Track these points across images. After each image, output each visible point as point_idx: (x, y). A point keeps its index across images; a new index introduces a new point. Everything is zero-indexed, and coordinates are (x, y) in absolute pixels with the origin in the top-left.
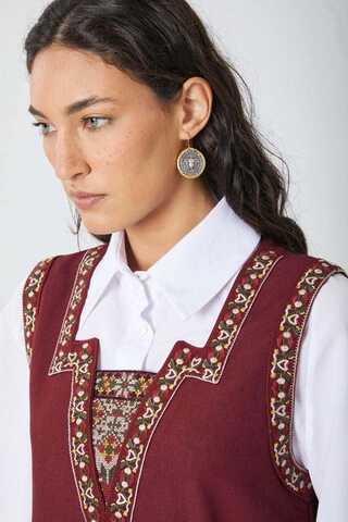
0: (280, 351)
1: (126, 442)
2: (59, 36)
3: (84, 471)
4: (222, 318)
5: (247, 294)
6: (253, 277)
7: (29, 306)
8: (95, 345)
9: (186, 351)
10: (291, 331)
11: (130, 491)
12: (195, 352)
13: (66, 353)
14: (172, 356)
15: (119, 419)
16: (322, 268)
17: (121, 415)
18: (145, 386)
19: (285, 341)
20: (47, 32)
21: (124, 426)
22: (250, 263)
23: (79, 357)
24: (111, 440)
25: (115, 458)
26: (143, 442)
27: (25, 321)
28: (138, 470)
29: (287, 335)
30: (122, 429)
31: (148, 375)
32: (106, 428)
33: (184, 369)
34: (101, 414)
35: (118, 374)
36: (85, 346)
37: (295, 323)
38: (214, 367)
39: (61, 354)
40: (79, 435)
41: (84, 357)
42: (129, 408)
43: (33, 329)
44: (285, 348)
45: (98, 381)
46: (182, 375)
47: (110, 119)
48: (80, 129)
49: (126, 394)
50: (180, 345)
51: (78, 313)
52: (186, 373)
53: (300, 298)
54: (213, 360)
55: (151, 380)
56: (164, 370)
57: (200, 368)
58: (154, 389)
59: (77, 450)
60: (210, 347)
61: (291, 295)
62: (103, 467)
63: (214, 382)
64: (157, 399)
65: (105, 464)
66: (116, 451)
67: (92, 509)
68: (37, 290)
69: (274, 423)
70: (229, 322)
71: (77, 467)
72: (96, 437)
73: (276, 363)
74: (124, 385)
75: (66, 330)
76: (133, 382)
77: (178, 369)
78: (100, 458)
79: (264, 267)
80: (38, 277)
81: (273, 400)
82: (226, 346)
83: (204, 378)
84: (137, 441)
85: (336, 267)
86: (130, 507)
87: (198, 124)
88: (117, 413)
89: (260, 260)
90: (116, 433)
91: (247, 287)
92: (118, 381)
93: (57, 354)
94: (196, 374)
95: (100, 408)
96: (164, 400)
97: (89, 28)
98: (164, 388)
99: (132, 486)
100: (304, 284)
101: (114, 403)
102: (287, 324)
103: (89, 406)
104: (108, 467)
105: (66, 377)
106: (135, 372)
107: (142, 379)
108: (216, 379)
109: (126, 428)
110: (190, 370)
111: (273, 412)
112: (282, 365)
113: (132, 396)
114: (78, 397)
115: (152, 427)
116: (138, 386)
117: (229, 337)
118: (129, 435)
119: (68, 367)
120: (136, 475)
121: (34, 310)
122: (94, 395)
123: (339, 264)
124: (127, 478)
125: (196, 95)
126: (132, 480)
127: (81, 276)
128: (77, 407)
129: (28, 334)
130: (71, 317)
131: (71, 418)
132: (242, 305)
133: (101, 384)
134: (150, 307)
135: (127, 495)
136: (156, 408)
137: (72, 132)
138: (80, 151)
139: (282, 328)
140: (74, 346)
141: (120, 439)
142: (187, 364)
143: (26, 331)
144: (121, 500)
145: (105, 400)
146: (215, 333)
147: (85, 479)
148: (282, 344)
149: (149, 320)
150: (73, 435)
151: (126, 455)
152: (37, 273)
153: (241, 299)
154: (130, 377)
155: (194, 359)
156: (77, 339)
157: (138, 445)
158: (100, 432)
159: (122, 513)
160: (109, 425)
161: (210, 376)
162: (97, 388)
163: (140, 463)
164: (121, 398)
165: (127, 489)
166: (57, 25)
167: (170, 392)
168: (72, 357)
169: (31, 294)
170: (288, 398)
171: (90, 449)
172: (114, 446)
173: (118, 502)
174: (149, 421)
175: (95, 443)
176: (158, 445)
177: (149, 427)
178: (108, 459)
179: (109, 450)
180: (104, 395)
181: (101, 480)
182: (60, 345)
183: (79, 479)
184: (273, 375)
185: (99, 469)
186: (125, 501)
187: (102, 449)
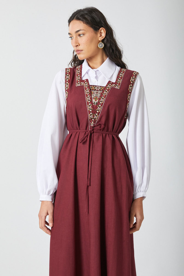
2: (75, 18)
6: (123, 71)
8: (87, 80)
9: (111, 82)
11: (101, 107)
12: (113, 83)
17: (98, 93)
19: (131, 84)
20: (73, 17)
21: (99, 95)
23: (84, 83)
24: (96, 97)
26: (105, 97)
33: (111, 86)
34: (93, 93)
35: (96, 86)
36: (85, 81)
39: (79, 82)
41: (86, 83)
42: (101, 92)
43: (69, 79)
45: (91, 87)
47: (84, 34)
48: (78, 37)
50: (109, 82)
51: (81, 74)
53: (134, 76)
54: (117, 85)
55: (104, 88)
56: (107, 85)
59: (88, 99)
60: (116, 82)
62: (94, 102)
64: (106, 90)
65: (95, 102)
66: (98, 99)
67: (91, 110)
70: (119, 78)
71: (88, 102)
72: (92, 97)
74: (98, 88)
75: (77, 78)
77: (110, 86)
78: (94, 100)
81: (128, 95)
82: (120, 83)
83: (116, 88)
87: (103, 37)
88: (97, 93)
93: (77, 83)
94: (114, 87)
95: (93, 92)
96: (108, 91)
97: (80, 16)
98: (107, 88)
99: (102, 106)
100: (134, 73)
102: (132, 80)
103: (90, 91)
104: (96, 102)
106: (100, 86)
107: (102, 87)
108: (119, 88)
112: (131, 88)
113: (100, 90)
114: (87, 90)
115: (106, 95)
117: (120, 81)
118: (101, 96)
119: (82, 85)
121: (69, 75)
124: (100, 104)
125: (102, 31)
128: (87, 92)
129: (67, 80)
134: (96, 76)
136: (106, 92)
137: (76, 37)
138: (78, 41)
140: (81, 81)
144: (99, 108)
146: (117, 80)
147: (90, 104)
150: (87, 96)
151: (100, 99)
153: (121, 74)
156: (82, 79)
157: (103, 98)
160: (96, 95)
163: (104, 101)
164: (97, 90)
166: (75, 16)
167: (109, 89)
168: (82, 83)
172: (97, 98)
176: (108, 98)
178: (96, 101)
180: (93, 90)
182: (77, 81)
183: (88, 104)
184: (129, 90)
185: (93, 102)
186: (100, 109)
187: (94, 99)
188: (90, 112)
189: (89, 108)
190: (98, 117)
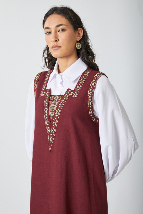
0: (90, 91)
1: (56, 110)
3: (47, 116)
4: (78, 84)
5: (84, 79)
6: (85, 75)
7: (36, 82)
8: (50, 90)
9: (70, 91)
10: (92, 86)
11: (57, 120)
12: (72, 91)
13: (44, 92)
14: (67, 92)
15: (55, 105)
16: (100, 73)
18: (61, 98)
19: (91, 88)
21: (56, 106)
22: (85, 72)
23: (47, 93)
24: (53, 109)
25: (54, 113)
26: (60, 110)
27: (34, 85)
28: (58, 116)
29: (91, 87)
30: (55, 107)
31: (61, 96)
32: (52, 107)
33: (69, 94)
34: (51, 104)
35: (55, 96)
36: (48, 90)
37: (93, 84)
38: (76, 94)
39: (43, 92)
40: (46, 109)
41: (48, 92)
42: (57, 103)
43: (36, 87)
44: (91, 90)
45: (51, 97)
46: (69, 96)
47: (65, 30)
49: (56, 100)
50: (69, 89)
51: (47, 83)
52: (70, 95)
53: (95, 79)
54: (76, 92)
55: (62, 97)
56: (65, 95)
57: (73, 94)
58: (63, 99)
59: (45, 112)
60: (75, 90)
61: (93, 79)
62: (51, 115)
63: (75, 97)
64: (63, 101)
65: (51, 114)
66: (54, 112)
67: (48, 124)
68: (38, 79)
69: (88, 106)
70: (79, 85)
71: (45, 116)
72: (50, 109)
73: (89, 93)
74: (56, 98)
75: (44, 87)
76: (58, 97)
77: (68, 95)
78: (50, 113)
79: (88, 73)
80: (38, 76)
81: (88, 101)
82: (78, 90)
83: (73, 96)
84: (58, 109)
85: (103, 73)
86: (56, 123)
87: (80, 38)
88: (54, 104)
89: (87, 72)
90: (54, 108)
91: (84, 77)
92: (55, 97)
93: (42, 92)
94: (72, 95)
95: (51, 103)
96: (65, 101)
98: (65, 98)
99: (57, 119)
100: (96, 76)
101: (54, 102)
102: (91, 85)
103: (49, 103)
104: (52, 115)
105: (44, 97)
106: (59, 95)
107: (60, 97)
108: (76, 96)
109: (56, 107)
110: (71, 95)
111: (88, 104)
112: (90, 93)
113: (58, 100)
114: (46, 101)
115: (62, 106)
116: (59, 98)
117: (79, 88)
118: (57, 108)
119: (44, 95)
120: (58, 117)
121: (37, 83)
122: (50, 100)
123: (104, 73)
124: (56, 117)
126: (57, 118)
127: (47, 75)
128: (46, 103)
129: (35, 88)
130: (45, 84)
131: (44, 105)
132: (82, 81)
133: (51, 98)
134: (62, 82)
135: (56, 121)
136: (63, 102)
139: (90, 86)
140: (46, 90)
141: (55, 109)
142: (70, 93)
143: (34, 88)
145: (52, 101)
146: (76, 87)
147: (47, 118)
148: (90, 89)
149: (62, 84)
150: (45, 109)
151: (56, 112)
152: (38, 75)
153: (82, 80)
154: (58, 96)
155: (72, 92)
156: (46, 89)
157: (59, 110)
158: (51, 108)
159: (54, 125)
160: (53, 106)
161: (75, 96)
162: (50, 99)
163: (59, 114)
164: (55, 101)
165: (56, 120)
167: (66, 99)
168: (45, 93)
169: (36, 79)
170: (92, 100)
171: (48, 111)
172: (54, 111)
173: (54, 123)
174: (61, 105)
175: (49, 110)
177: (61, 106)
178: (52, 114)
179: (52, 112)
181: (50, 118)
182: (43, 90)
183: (46, 118)
184: (88, 96)
185: (50, 116)
186: (55, 122)
187: (51, 111)
188: (47, 126)
189: (47, 121)
190: (55, 131)
